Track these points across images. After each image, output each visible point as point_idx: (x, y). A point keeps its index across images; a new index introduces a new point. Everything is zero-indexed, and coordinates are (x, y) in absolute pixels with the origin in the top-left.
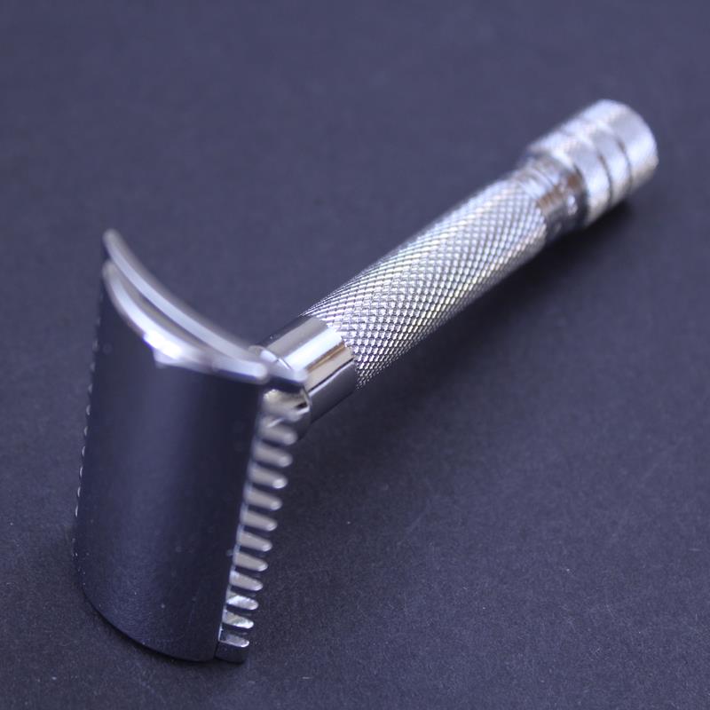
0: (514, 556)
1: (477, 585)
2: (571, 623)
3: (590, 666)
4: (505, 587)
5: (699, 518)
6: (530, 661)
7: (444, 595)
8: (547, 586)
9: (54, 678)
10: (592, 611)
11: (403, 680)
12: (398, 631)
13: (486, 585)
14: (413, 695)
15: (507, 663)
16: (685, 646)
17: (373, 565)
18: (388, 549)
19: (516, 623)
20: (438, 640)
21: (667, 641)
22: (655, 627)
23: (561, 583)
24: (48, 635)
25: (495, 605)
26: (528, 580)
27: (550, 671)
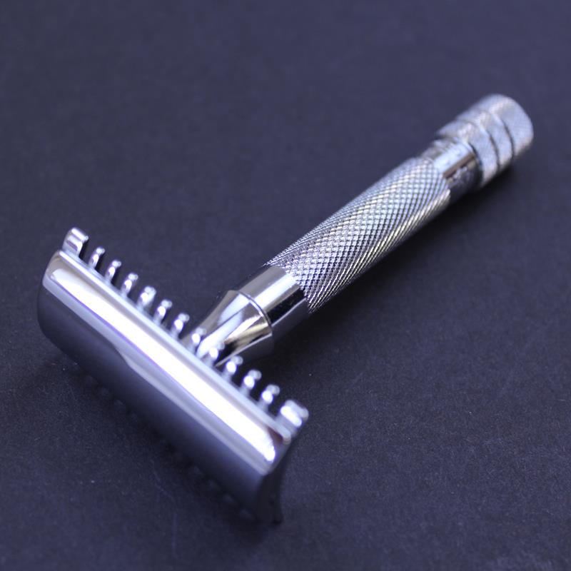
0: (431, 402)
1: (404, 421)
2: (473, 451)
3: (487, 483)
4: (424, 424)
5: (565, 377)
6: (443, 478)
7: (380, 428)
8: (455, 424)
9: (93, 482)
10: (488, 442)
11: (350, 490)
12: (346, 454)
13: (411, 422)
14: (357, 501)
15: (427, 479)
16: (556, 470)
17: (328, 405)
18: (339, 394)
19: (432, 450)
20: (376, 461)
21: (543, 466)
22: (534, 455)
23: (465, 422)
24: (89, 449)
25: (417, 437)
26: (441, 419)
27: (458, 486)
